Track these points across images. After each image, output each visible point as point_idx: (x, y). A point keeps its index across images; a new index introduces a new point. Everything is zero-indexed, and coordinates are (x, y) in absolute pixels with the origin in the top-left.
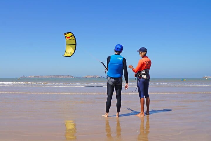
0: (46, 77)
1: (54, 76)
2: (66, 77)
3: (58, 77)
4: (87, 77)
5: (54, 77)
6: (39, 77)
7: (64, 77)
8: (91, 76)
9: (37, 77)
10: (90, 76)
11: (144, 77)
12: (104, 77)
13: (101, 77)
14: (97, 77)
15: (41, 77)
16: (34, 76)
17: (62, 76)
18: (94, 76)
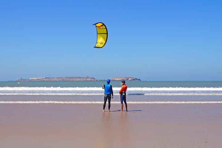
0: (55, 79)
1: (67, 77)
2: (84, 79)
3: (73, 80)
4: (116, 79)
5: (67, 79)
6: (45, 80)
7: (82, 80)
8: (121, 78)
9: (41, 80)
10: (119, 78)
11: (124, 94)
12: (139, 79)
13: (136, 79)
14: (130, 79)
15: (47, 79)
16: (36, 78)
17: (79, 78)
18: (126, 78)
